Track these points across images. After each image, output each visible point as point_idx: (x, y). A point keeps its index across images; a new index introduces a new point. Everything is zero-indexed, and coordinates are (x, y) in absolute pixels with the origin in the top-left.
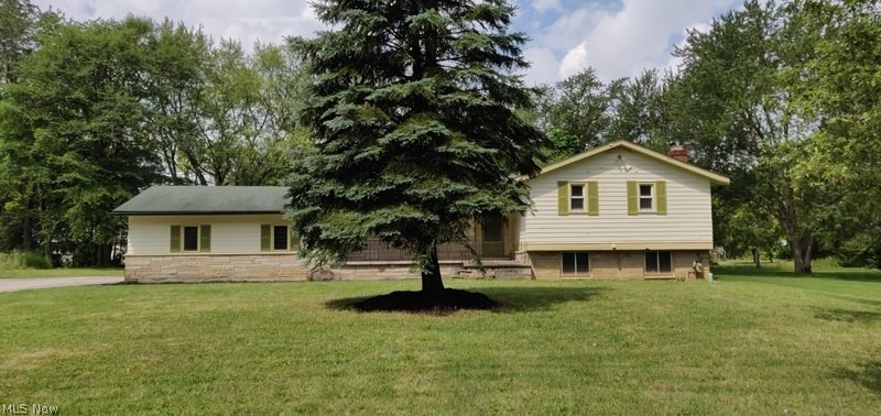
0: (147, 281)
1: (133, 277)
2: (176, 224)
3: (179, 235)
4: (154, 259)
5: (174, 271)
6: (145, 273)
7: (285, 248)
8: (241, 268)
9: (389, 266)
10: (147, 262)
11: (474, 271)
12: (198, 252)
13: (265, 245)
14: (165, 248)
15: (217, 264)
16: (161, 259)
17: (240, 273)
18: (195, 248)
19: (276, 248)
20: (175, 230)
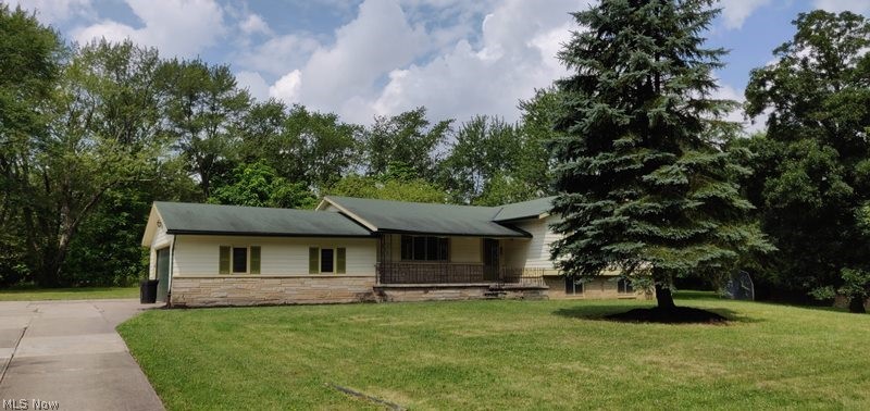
0: (195, 304)
1: (181, 300)
2: (227, 245)
3: (228, 257)
4: (203, 281)
5: (224, 294)
6: (195, 296)
7: (332, 271)
8: (292, 291)
9: (431, 288)
10: (196, 284)
11: (508, 292)
12: (248, 273)
13: (313, 268)
14: (214, 270)
15: (267, 286)
16: (210, 281)
17: (290, 295)
18: (244, 270)
19: (323, 271)
20: (224, 251)
